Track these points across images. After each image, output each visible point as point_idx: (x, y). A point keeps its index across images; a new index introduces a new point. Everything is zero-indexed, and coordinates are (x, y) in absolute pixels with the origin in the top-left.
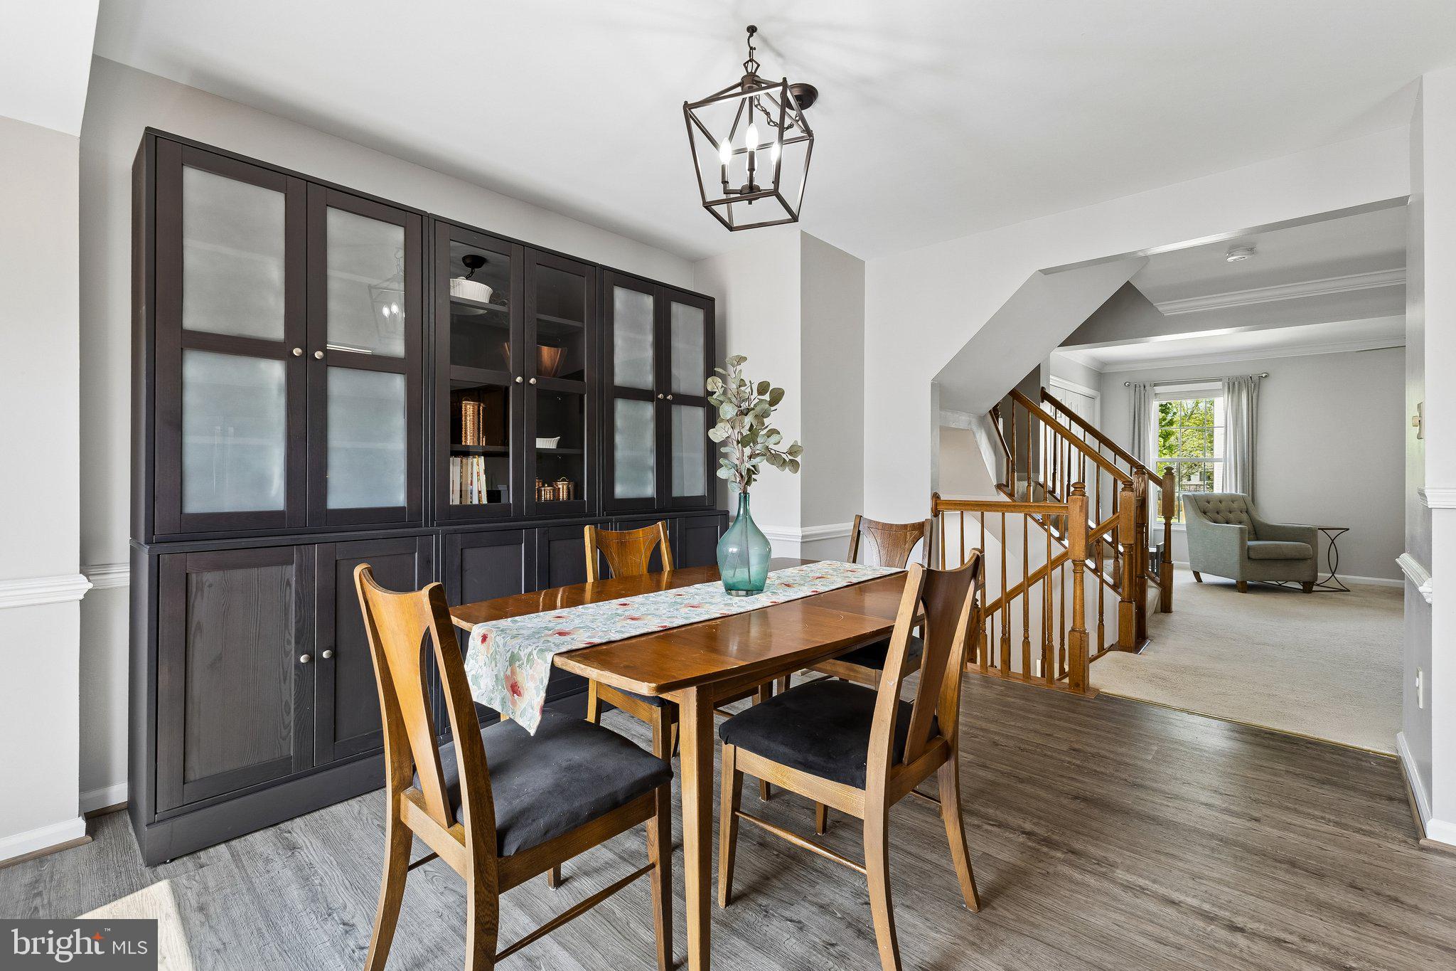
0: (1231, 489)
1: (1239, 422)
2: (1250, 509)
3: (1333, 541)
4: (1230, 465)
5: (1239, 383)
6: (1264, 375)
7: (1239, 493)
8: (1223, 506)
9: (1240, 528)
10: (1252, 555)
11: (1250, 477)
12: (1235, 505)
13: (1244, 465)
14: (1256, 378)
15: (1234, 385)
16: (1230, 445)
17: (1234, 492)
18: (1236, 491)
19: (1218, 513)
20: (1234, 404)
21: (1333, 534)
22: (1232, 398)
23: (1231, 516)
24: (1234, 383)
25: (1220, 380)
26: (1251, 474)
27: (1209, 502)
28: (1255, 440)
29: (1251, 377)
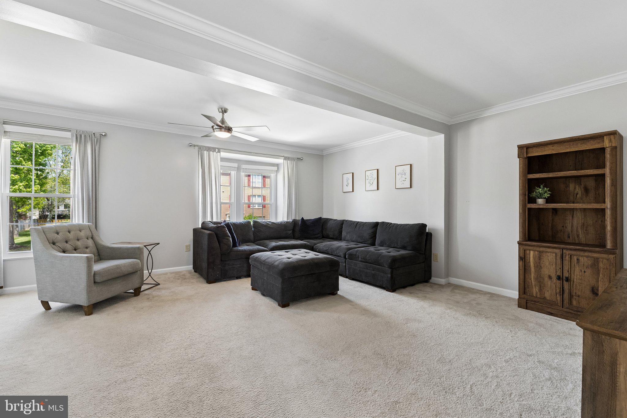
0: (78, 219)
1: (85, 167)
2: (94, 235)
3: (150, 252)
4: (78, 199)
5: (85, 136)
6: (103, 134)
7: (86, 223)
8: (71, 236)
9: (87, 257)
10: (98, 279)
11: (94, 209)
12: (82, 234)
13: (89, 200)
14: (98, 135)
15: (80, 137)
16: (78, 183)
17: (81, 222)
18: (83, 222)
19: (67, 242)
20: (81, 151)
21: (150, 248)
22: (79, 147)
23: (79, 244)
24: (81, 136)
25: (69, 131)
26: (94, 207)
27: (58, 233)
28: (97, 182)
29: (94, 134)
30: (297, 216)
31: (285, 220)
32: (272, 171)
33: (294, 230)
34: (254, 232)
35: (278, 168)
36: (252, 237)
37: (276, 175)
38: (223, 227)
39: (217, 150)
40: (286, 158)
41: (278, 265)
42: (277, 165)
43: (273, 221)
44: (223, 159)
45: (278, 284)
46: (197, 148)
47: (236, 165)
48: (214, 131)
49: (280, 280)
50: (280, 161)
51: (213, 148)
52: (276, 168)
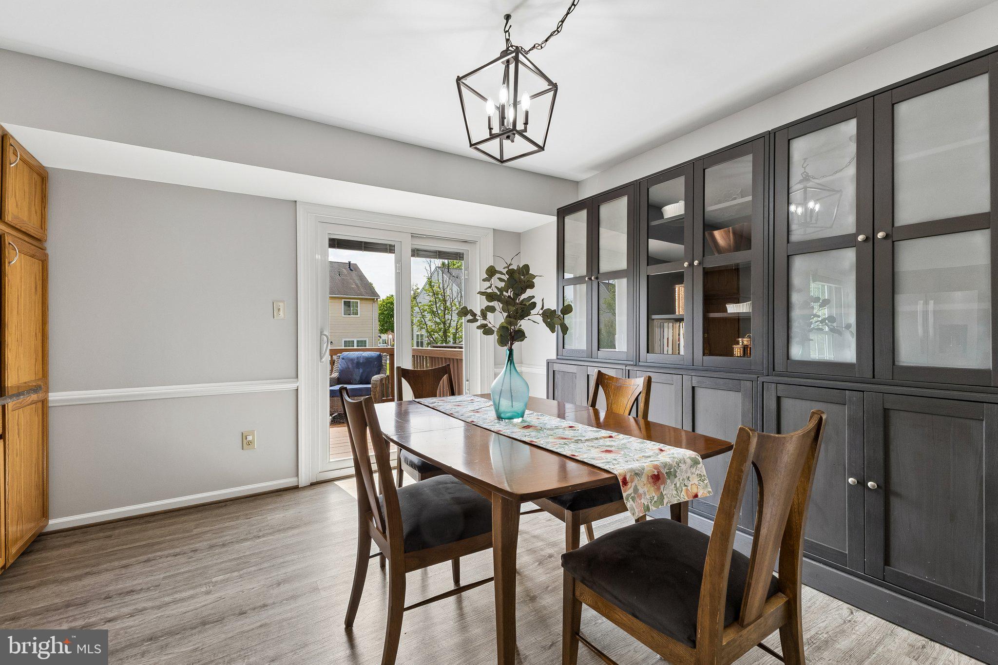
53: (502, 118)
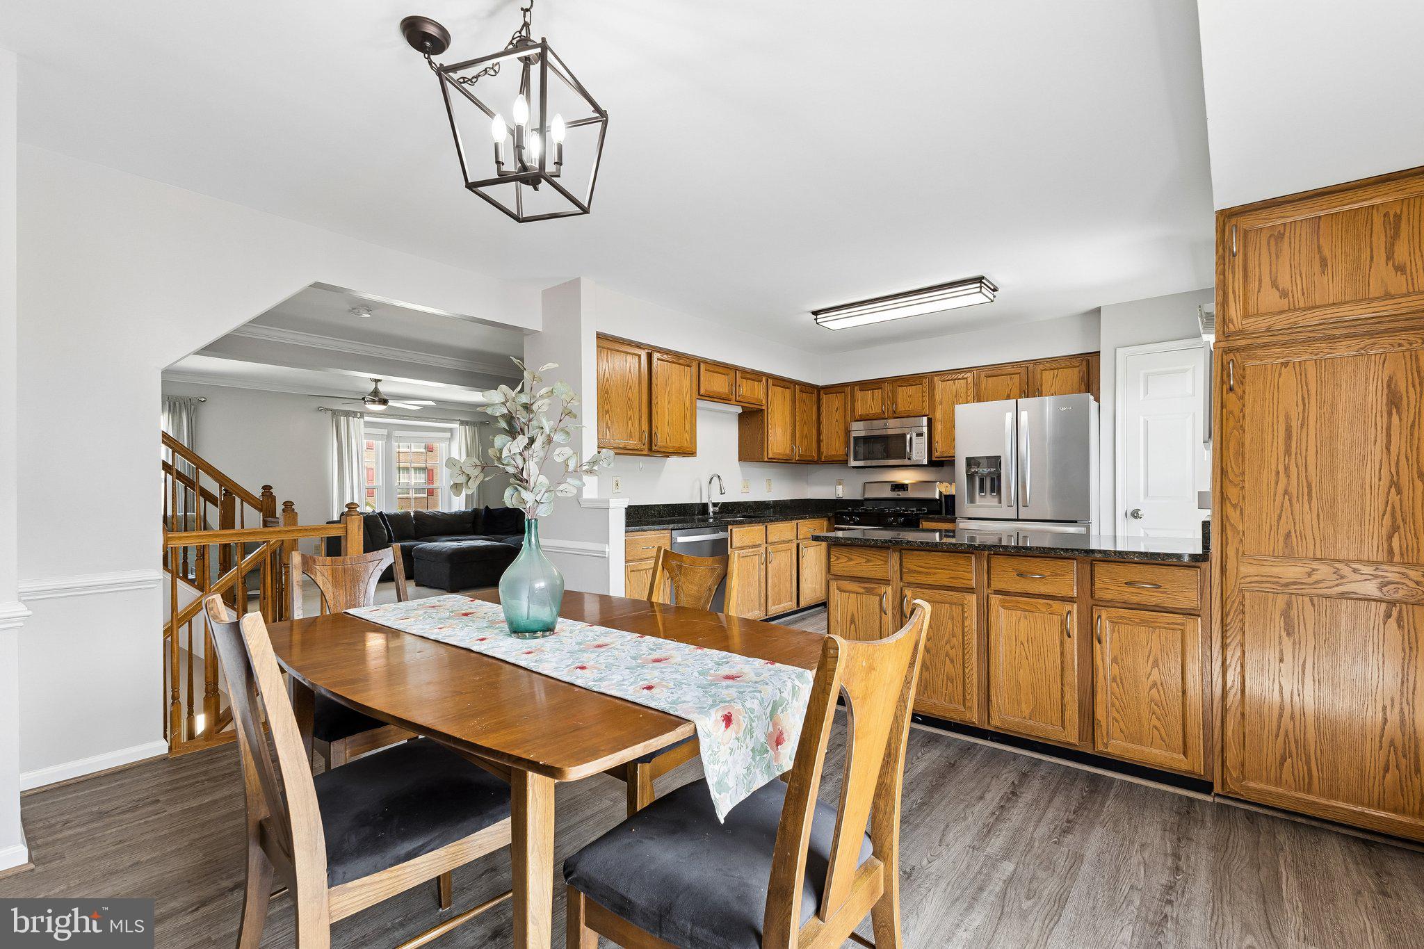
20: (175, 423)
22: (172, 418)
24: (175, 404)
29: (190, 399)
30: (481, 502)
31: (463, 509)
32: (441, 440)
33: (474, 523)
34: (416, 526)
35: (452, 435)
36: (413, 532)
37: (449, 445)
38: (375, 516)
39: (359, 416)
40: (462, 423)
41: (446, 551)
42: (451, 430)
43: (446, 511)
44: (367, 424)
45: (445, 569)
46: (329, 413)
47: (385, 432)
48: (365, 404)
49: (448, 565)
50: (456, 426)
51: (354, 412)
52: (448, 435)
53: (519, 147)
